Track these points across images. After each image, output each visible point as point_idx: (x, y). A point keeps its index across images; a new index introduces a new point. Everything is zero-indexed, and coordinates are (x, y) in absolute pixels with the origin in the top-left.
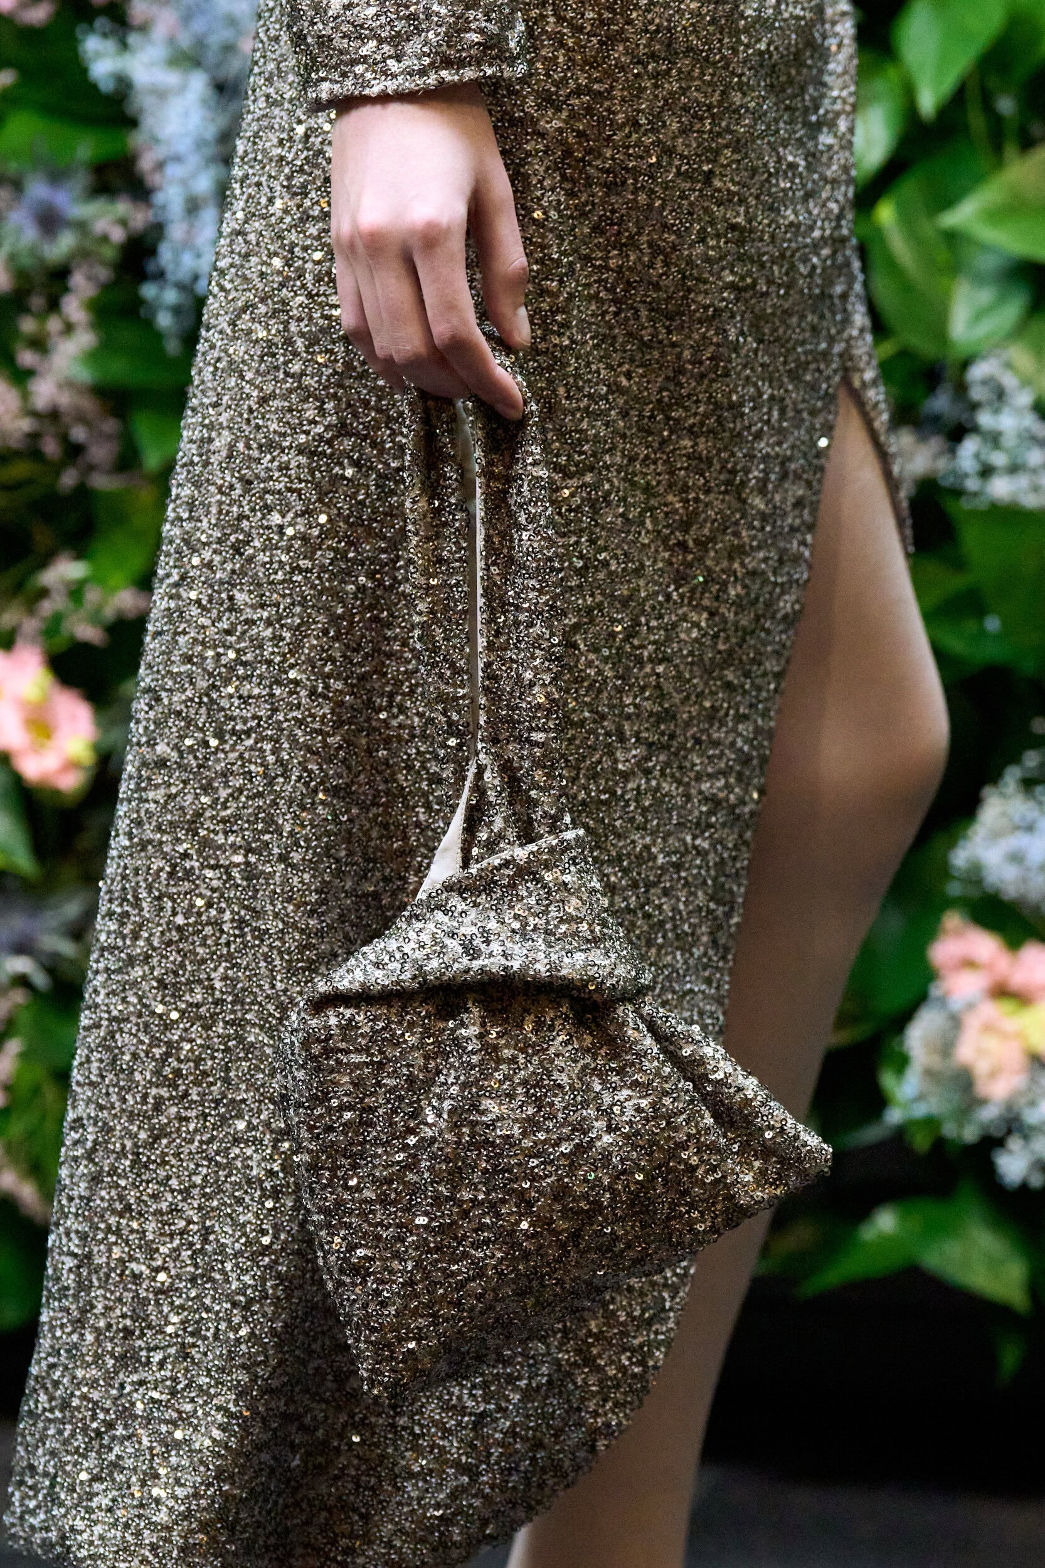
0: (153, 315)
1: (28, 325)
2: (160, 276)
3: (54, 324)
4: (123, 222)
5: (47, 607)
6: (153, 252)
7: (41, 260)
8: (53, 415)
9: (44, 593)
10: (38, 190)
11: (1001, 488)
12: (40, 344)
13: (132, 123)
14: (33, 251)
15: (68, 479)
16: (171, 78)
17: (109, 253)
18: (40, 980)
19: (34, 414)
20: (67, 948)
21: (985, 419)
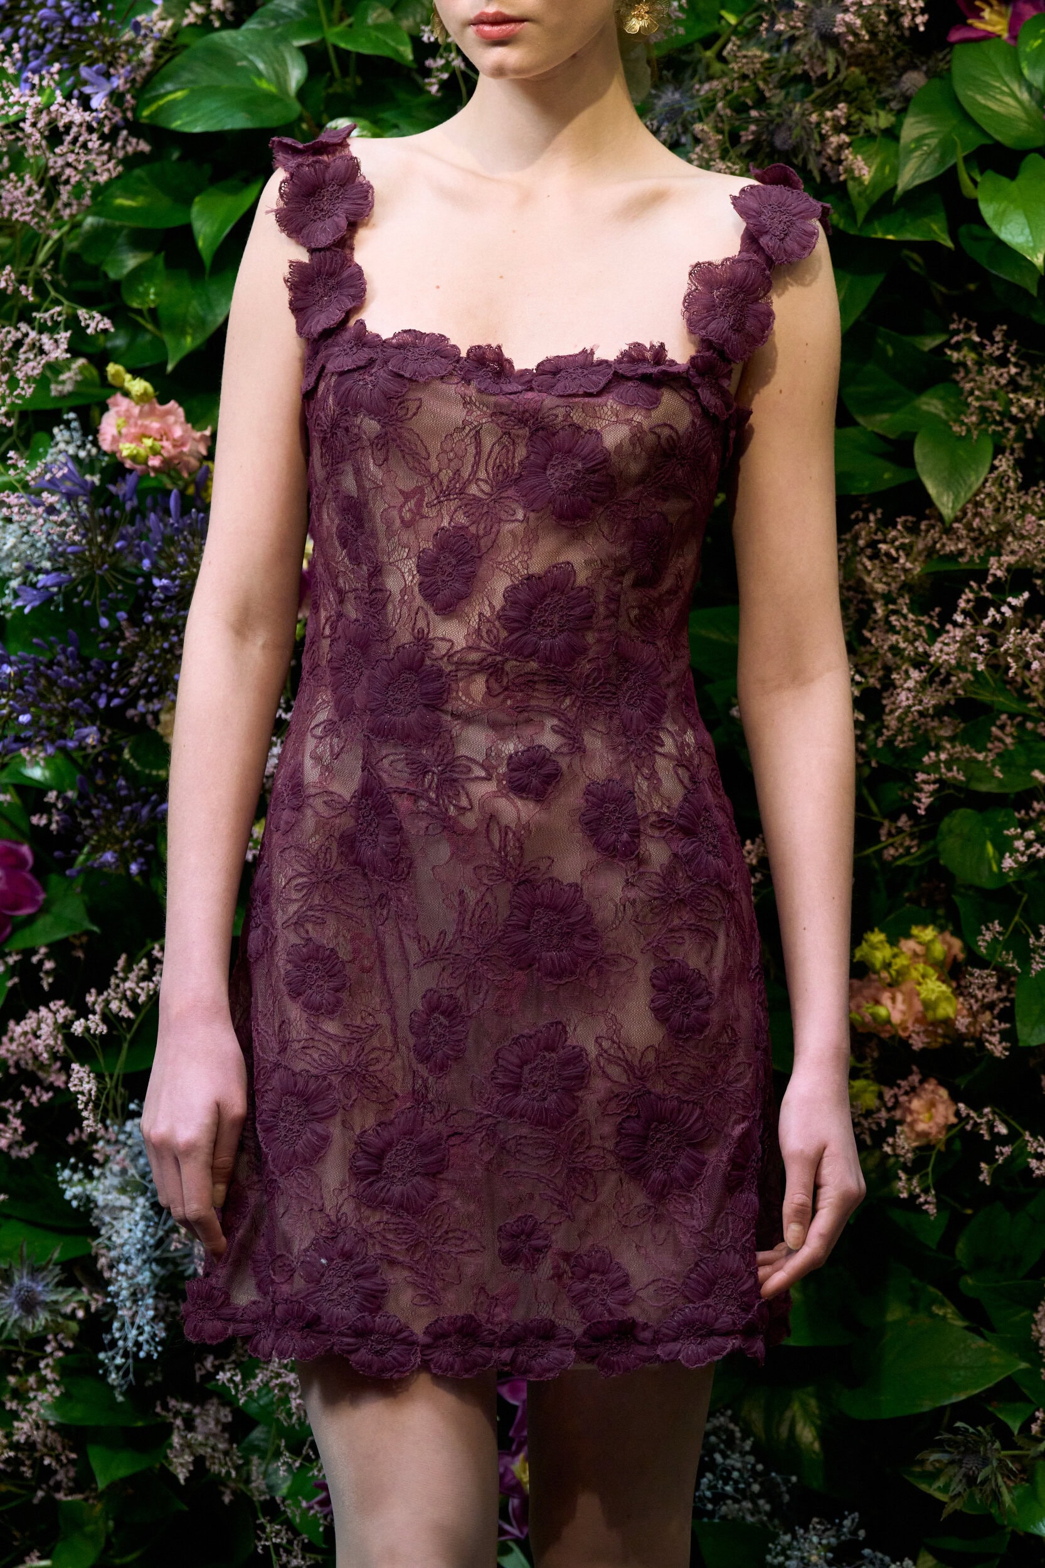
0: (107, 1372)
1: (12, 1380)
2: (113, 1343)
3: (32, 1380)
4: (86, 1306)
6: (108, 1328)
7: (24, 1332)
8: (30, 1445)
10: (21, 1280)
11: (728, 1508)
12: (19, 1394)
13: (95, 1233)
15: (40, 1494)
16: (125, 1200)
17: (74, 1327)
21: (718, 1457)
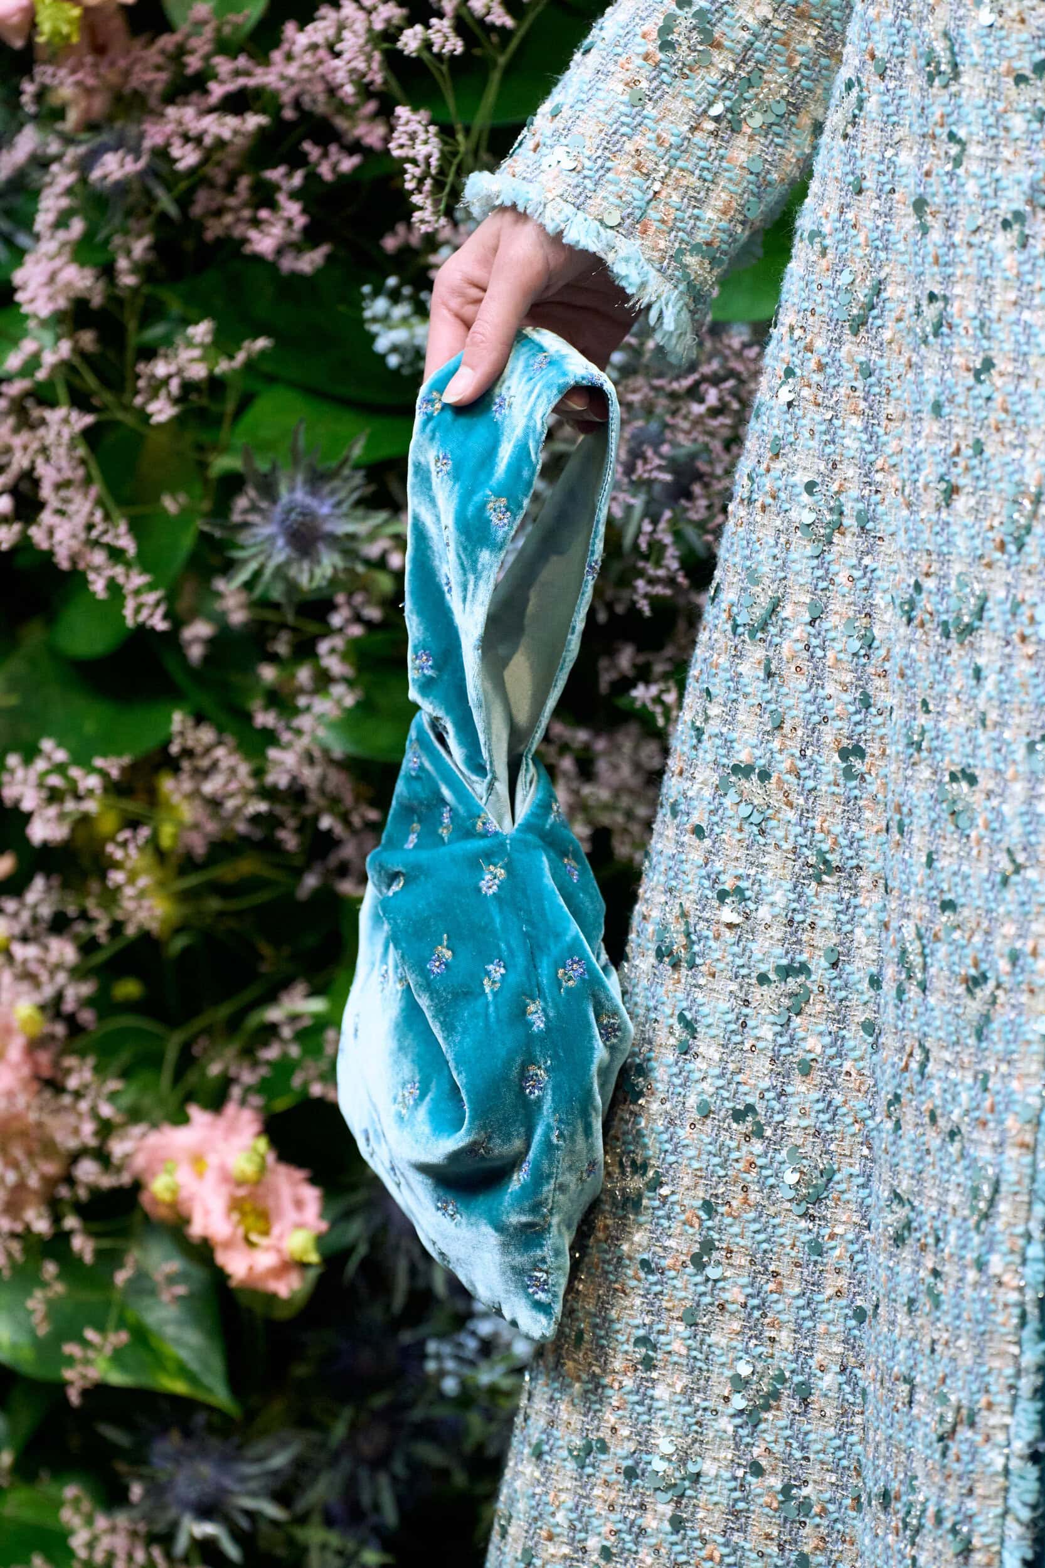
5: (271, 1053)
9: (271, 1031)
14: (280, 572)
18: (232, 1551)
19: (268, 793)
20: (272, 1510)
